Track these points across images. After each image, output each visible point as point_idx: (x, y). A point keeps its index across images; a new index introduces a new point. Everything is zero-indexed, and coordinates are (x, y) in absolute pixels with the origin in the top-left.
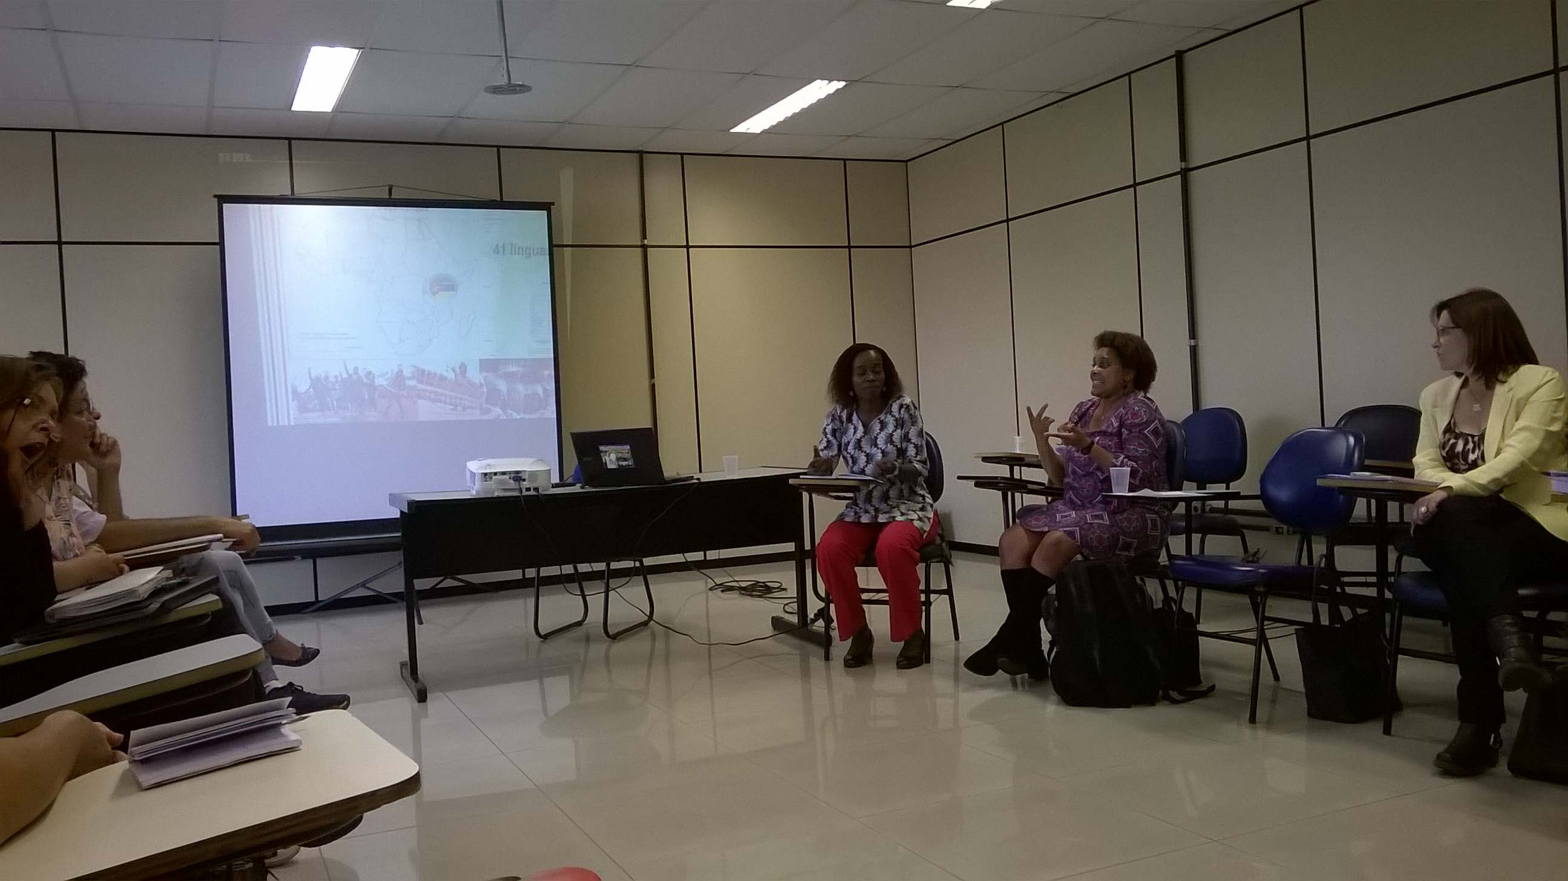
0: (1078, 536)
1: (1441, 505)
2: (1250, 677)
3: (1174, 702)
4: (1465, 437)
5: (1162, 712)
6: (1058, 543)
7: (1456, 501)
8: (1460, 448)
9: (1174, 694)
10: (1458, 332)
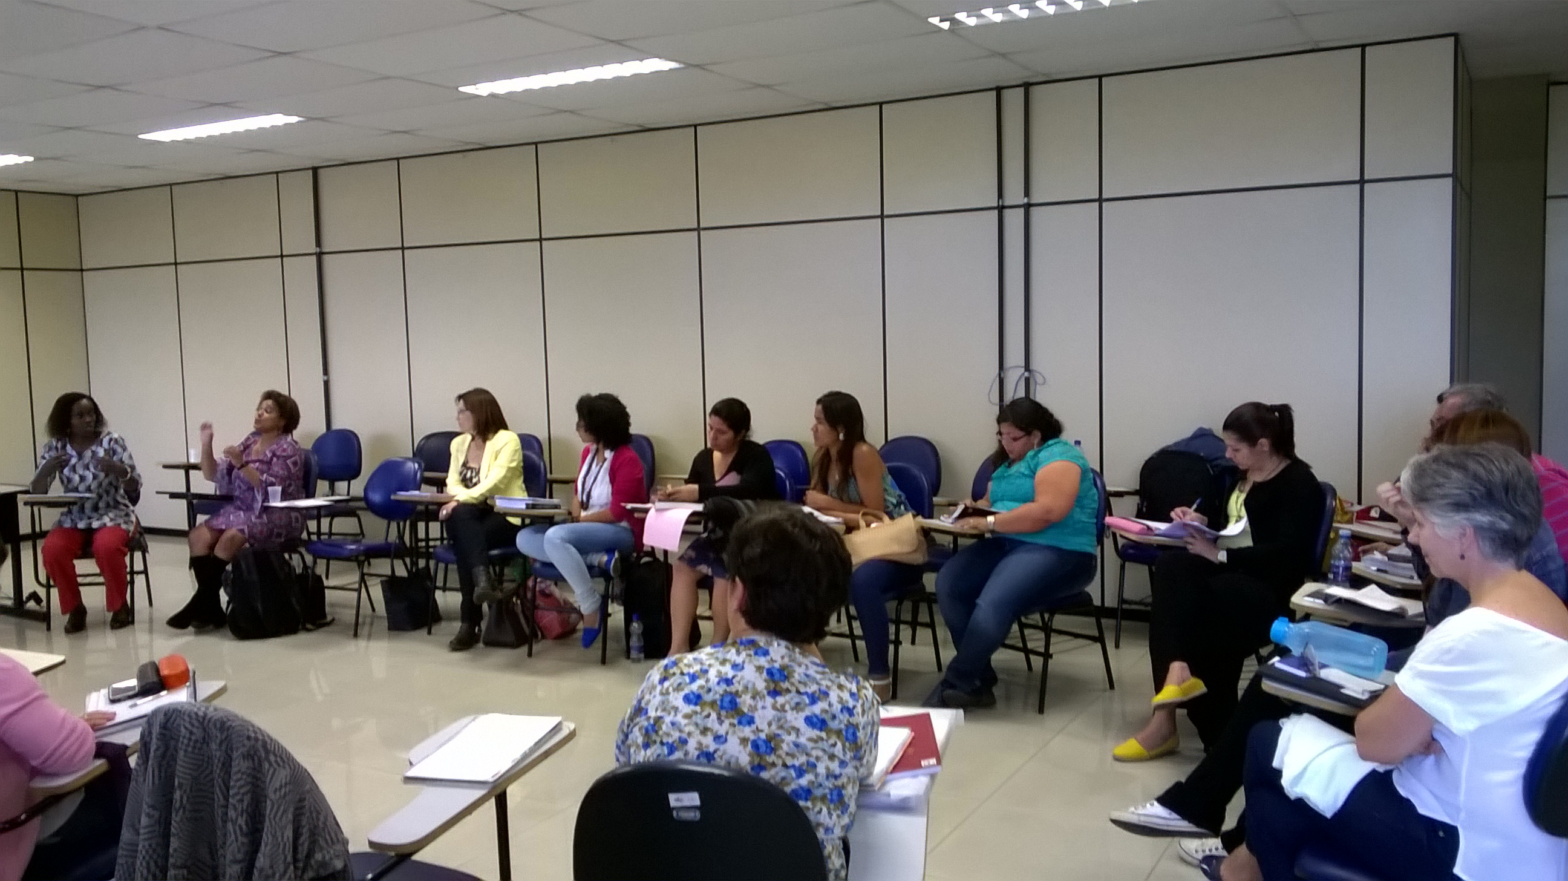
0: (246, 531)
1: (454, 509)
2: (354, 612)
3: (309, 630)
4: (472, 469)
5: (302, 637)
6: (233, 538)
7: (463, 507)
8: (469, 475)
9: (309, 626)
10: (468, 413)
